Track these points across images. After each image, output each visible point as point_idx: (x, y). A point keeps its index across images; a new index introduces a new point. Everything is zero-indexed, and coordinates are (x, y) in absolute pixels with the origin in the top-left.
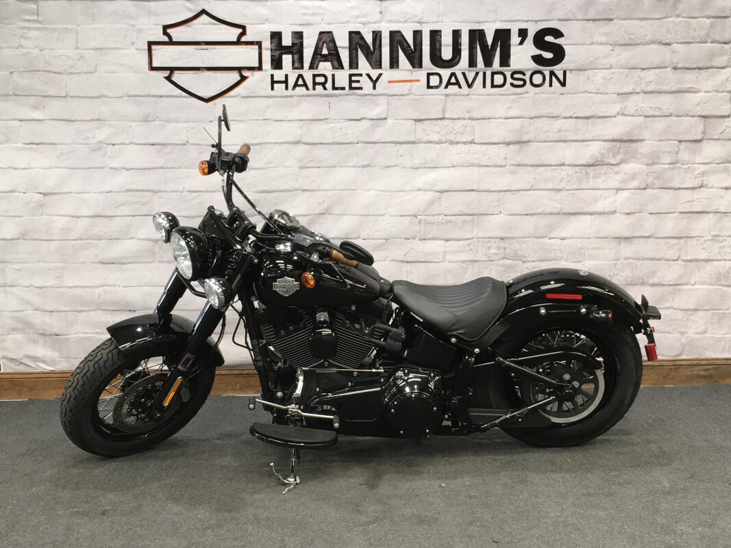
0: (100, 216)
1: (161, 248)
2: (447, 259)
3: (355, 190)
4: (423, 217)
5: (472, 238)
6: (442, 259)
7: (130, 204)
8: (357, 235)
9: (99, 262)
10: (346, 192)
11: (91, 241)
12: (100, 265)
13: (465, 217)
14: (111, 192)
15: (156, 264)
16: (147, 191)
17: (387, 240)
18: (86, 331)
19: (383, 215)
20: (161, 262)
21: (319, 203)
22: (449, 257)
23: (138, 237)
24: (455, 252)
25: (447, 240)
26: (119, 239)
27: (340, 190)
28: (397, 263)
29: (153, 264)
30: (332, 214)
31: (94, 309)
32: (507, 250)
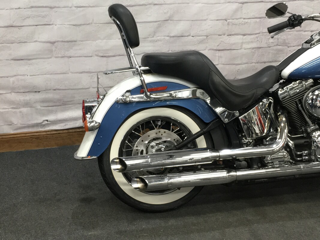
0: (12, 26)
1: (56, 47)
2: (243, 47)
3: (188, 3)
4: (230, 20)
5: (259, 33)
6: (240, 48)
7: (34, 17)
8: (188, 34)
9: (12, 59)
10: (183, 5)
11: (6, 44)
12: (13, 62)
13: (256, 19)
14: (19, 8)
15: (53, 59)
16: (46, 7)
17: (207, 36)
18: (4, 107)
19: (205, 20)
20: (56, 57)
21: (165, 13)
22: (244, 46)
23: (39, 41)
24: (248, 43)
25: (244, 35)
26: (26, 42)
27: (179, 4)
28: (213, 51)
29: (50, 59)
30: (173, 20)
31: (9, 92)
32: (279, 40)
